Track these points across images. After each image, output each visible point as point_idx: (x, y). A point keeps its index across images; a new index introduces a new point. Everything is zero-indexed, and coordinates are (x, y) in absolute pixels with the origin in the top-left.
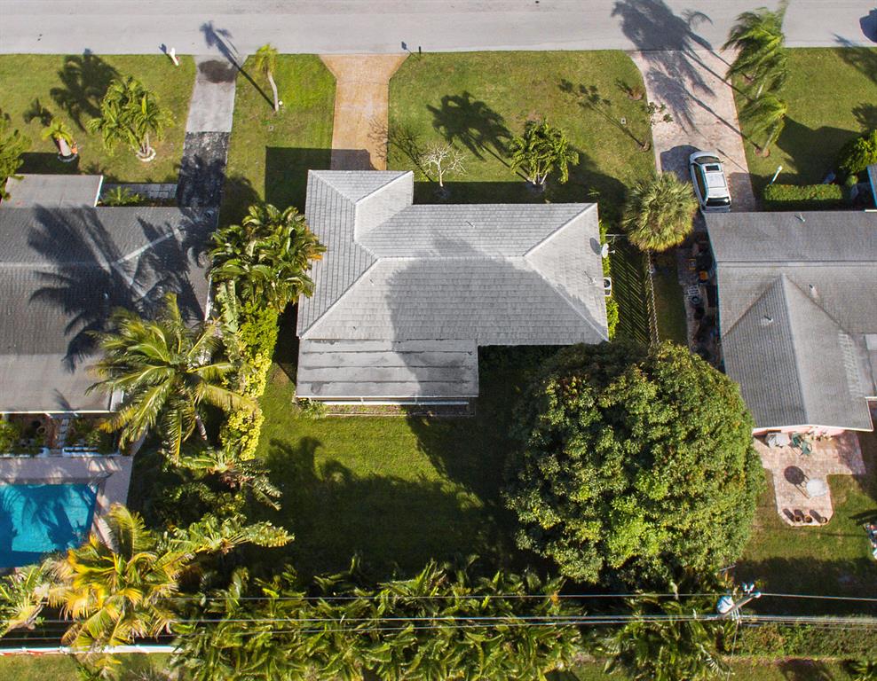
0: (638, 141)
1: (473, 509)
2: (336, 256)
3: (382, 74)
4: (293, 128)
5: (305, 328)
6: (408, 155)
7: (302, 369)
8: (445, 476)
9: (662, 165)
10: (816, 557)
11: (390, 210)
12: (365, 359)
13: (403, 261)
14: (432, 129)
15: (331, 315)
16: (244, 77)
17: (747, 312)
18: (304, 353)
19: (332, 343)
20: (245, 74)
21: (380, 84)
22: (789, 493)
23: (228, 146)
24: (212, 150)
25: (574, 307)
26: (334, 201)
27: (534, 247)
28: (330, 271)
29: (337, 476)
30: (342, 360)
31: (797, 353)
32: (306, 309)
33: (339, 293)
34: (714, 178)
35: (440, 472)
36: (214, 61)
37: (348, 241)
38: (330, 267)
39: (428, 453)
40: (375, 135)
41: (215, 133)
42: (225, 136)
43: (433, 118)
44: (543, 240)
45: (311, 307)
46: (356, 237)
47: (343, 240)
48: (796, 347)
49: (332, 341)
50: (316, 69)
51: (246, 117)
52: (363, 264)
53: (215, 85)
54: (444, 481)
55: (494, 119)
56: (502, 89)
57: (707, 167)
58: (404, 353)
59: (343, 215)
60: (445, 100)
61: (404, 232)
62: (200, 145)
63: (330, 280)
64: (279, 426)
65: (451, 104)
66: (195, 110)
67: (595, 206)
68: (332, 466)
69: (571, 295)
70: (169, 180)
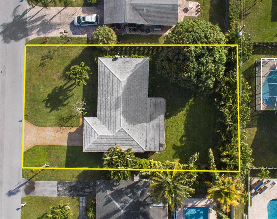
0: (67, 42)
1: (194, 101)
2: (118, 141)
3: (34, 129)
4: (57, 160)
5: (142, 150)
6: (70, 120)
7: (155, 150)
8: (184, 108)
9: (78, 35)
10: (209, 8)
11: (100, 124)
12: (152, 132)
13: (123, 119)
14: (59, 111)
15: (138, 142)
16: (33, 178)
17: (141, 15)
18: (150, 150)
19: (147, 141)
20: (31, 178)
21: (38, 129)
22: (191, 13)
23: (64, 181)
24: (65, 187)
25: (137, 68)
26: (97, 143)
27: (117, 78)
28: (123, 143)
29: (184, 139)
30: (153, 138)
31: (156, 3)
32: (136, 150)
33: (131, 139)
34: (88, 19)
35: (183, 110)
36: (25, 190)
37: (113, 137)
38: (121, 143)
39: (177, 113)
40: (62, 131)
41: (58, 187)
42: (60, 183)
43: (55, 111)
44: (114, 75)
45: (135, 148)
46: (112, 135)
47: (112, 139)
48: (154, 3)
49: (146, 142)
50: (30, 153)
51: (51, 176)
52: (122, 132)
53: (36, 188)
54: (186, 109)
55: (56, 90)
56: (42, 87)
57: (83, 20)
58: (151, 120)
59: (103, 139)
60: (47, 107)
61: (110, 120)
62: (63, 191)
63: (126, 143)
64: (168, 157)
65: (48, 105)
66: (47, 194)
67: (99, 58)
68: (181, 141)
69: (134, 68)
70: (78, 200)
